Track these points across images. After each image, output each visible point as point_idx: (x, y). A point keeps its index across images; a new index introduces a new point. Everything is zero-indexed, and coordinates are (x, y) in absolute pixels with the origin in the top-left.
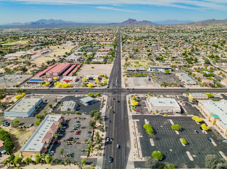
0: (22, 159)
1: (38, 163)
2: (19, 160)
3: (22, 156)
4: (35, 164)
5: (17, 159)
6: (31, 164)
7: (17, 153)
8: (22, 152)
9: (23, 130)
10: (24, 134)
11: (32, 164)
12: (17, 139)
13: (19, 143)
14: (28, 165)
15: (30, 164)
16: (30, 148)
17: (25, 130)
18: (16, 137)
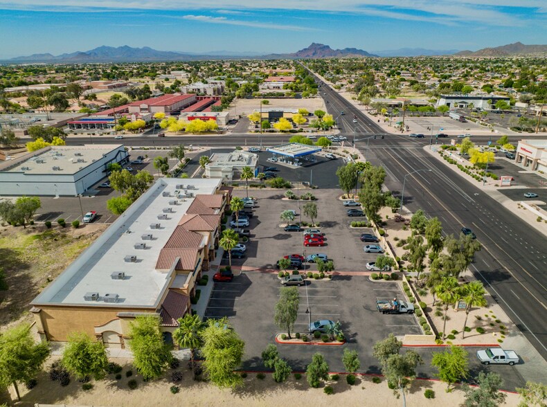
0: (43, 353)
1: (147, 380)
2: (21, 357)
3: (46, 334)
4: (133, 385)
5: (11, 351)
6: (100, 386)
7: (17, 322)
8: (45, 310)
9: (52, 236)
10: (61, 249)
11: (109, 382)
12: (26, 266)
13: (34, 281)
14: (88, 388)
15: (94, 382)
16: (95, 292)
17: (64, 236)
18: (23, 259)
